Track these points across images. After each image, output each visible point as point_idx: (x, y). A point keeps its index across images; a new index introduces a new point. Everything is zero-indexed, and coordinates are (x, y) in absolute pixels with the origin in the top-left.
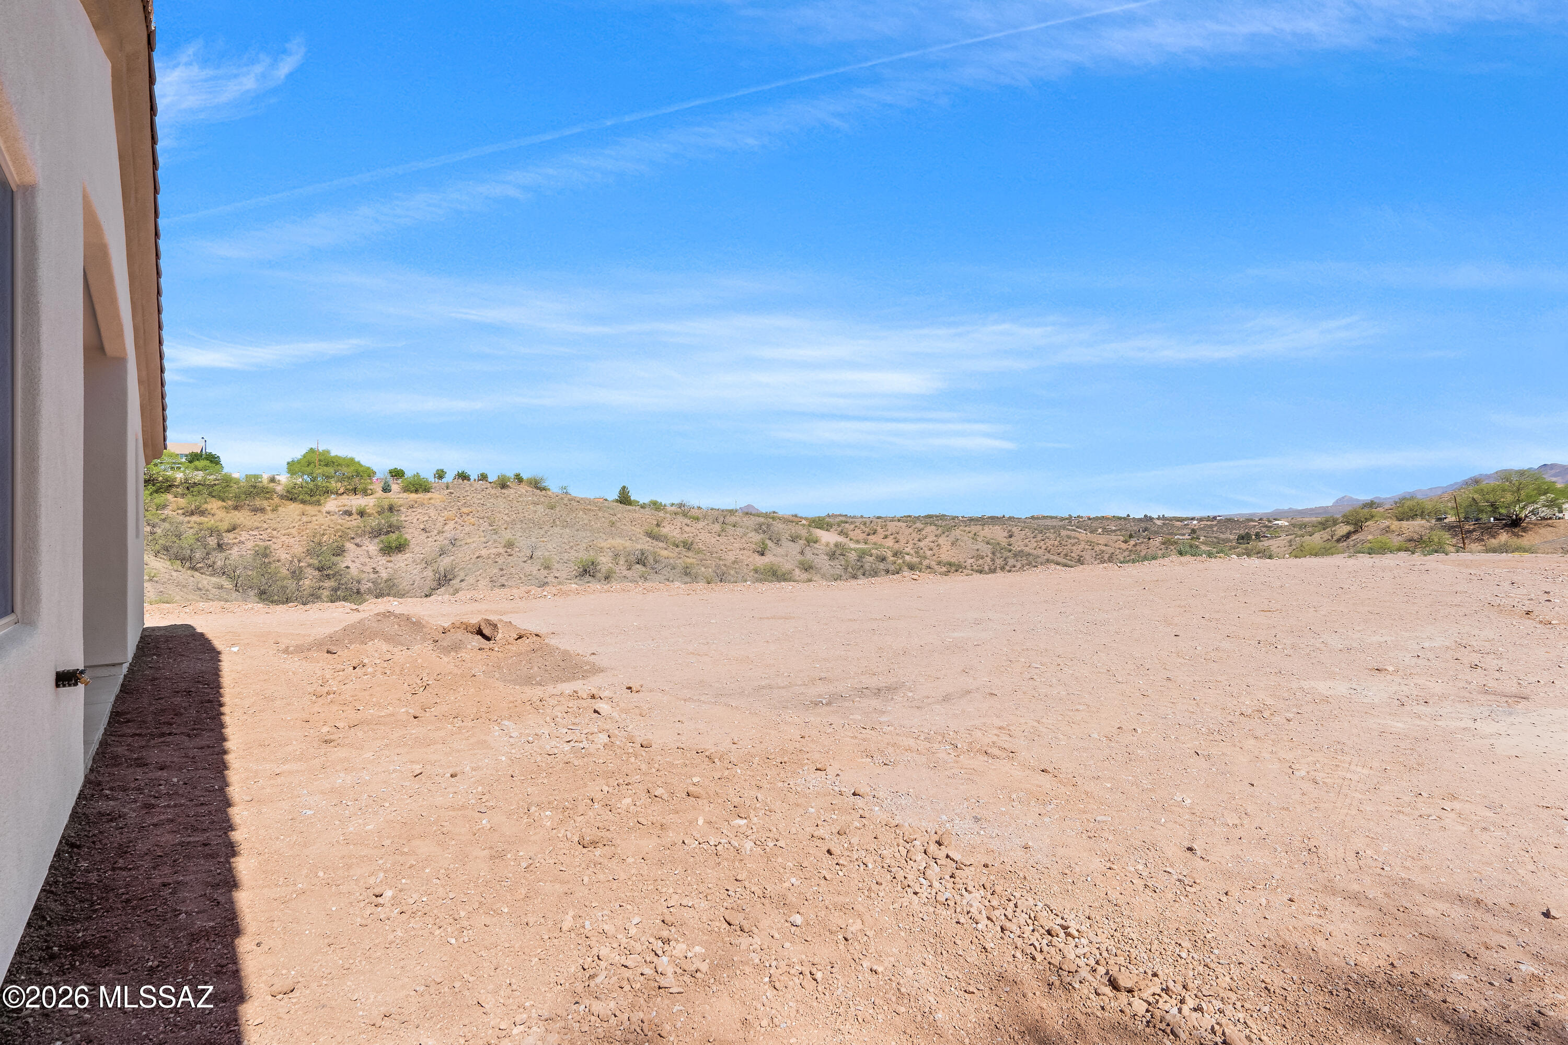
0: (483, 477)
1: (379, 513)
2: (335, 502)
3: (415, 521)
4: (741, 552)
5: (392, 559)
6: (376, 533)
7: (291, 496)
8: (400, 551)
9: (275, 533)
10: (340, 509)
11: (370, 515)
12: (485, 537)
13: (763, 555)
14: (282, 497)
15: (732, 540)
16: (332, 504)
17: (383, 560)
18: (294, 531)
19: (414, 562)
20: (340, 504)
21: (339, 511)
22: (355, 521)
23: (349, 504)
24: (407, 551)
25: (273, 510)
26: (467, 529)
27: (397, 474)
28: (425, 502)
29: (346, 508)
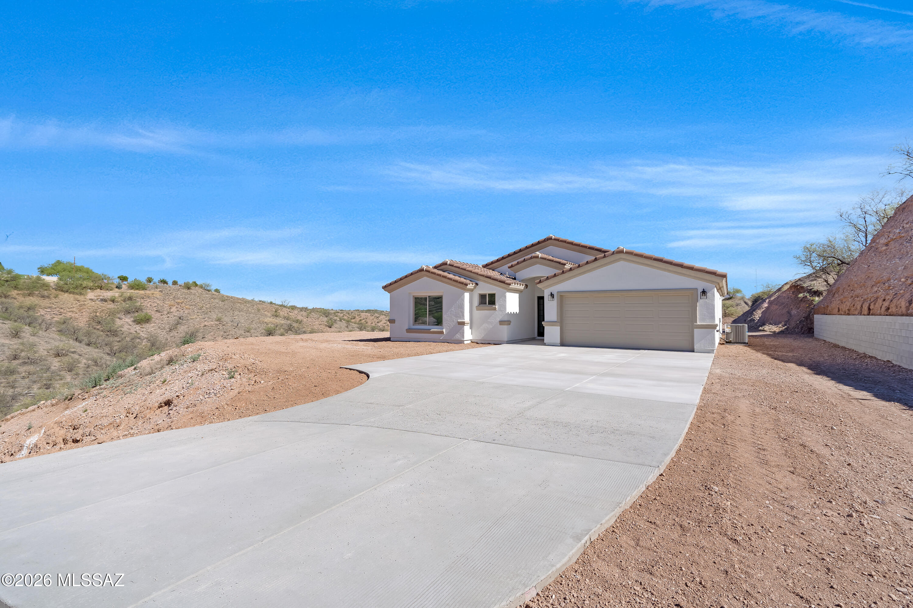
0: (175, 283)
1: (124, 301)
2: (93, 293)
3: (149, 306)
4: (320, 326)
5: (144, 326)
6: (127, 312)
7: (60, 288)
8: (147, 322)
9: (62, 310)
10: (98, 297)
11: (118, 302)
12: (201, 315)
13: (330, 327)
14: (56, 290)
15: (314, 320)
16: (91, 295)
17: (138, 327)
18: (74, 309)
19: (159, 328)
20: (96, 295)
21: (98, 299)
22: (111, 306)
23: (102, 295)
24: (152, 322)
25: (55, 297)
26: (186, 312)
27: (123, 279)
28: (150, 295)
29: (101, 297)
